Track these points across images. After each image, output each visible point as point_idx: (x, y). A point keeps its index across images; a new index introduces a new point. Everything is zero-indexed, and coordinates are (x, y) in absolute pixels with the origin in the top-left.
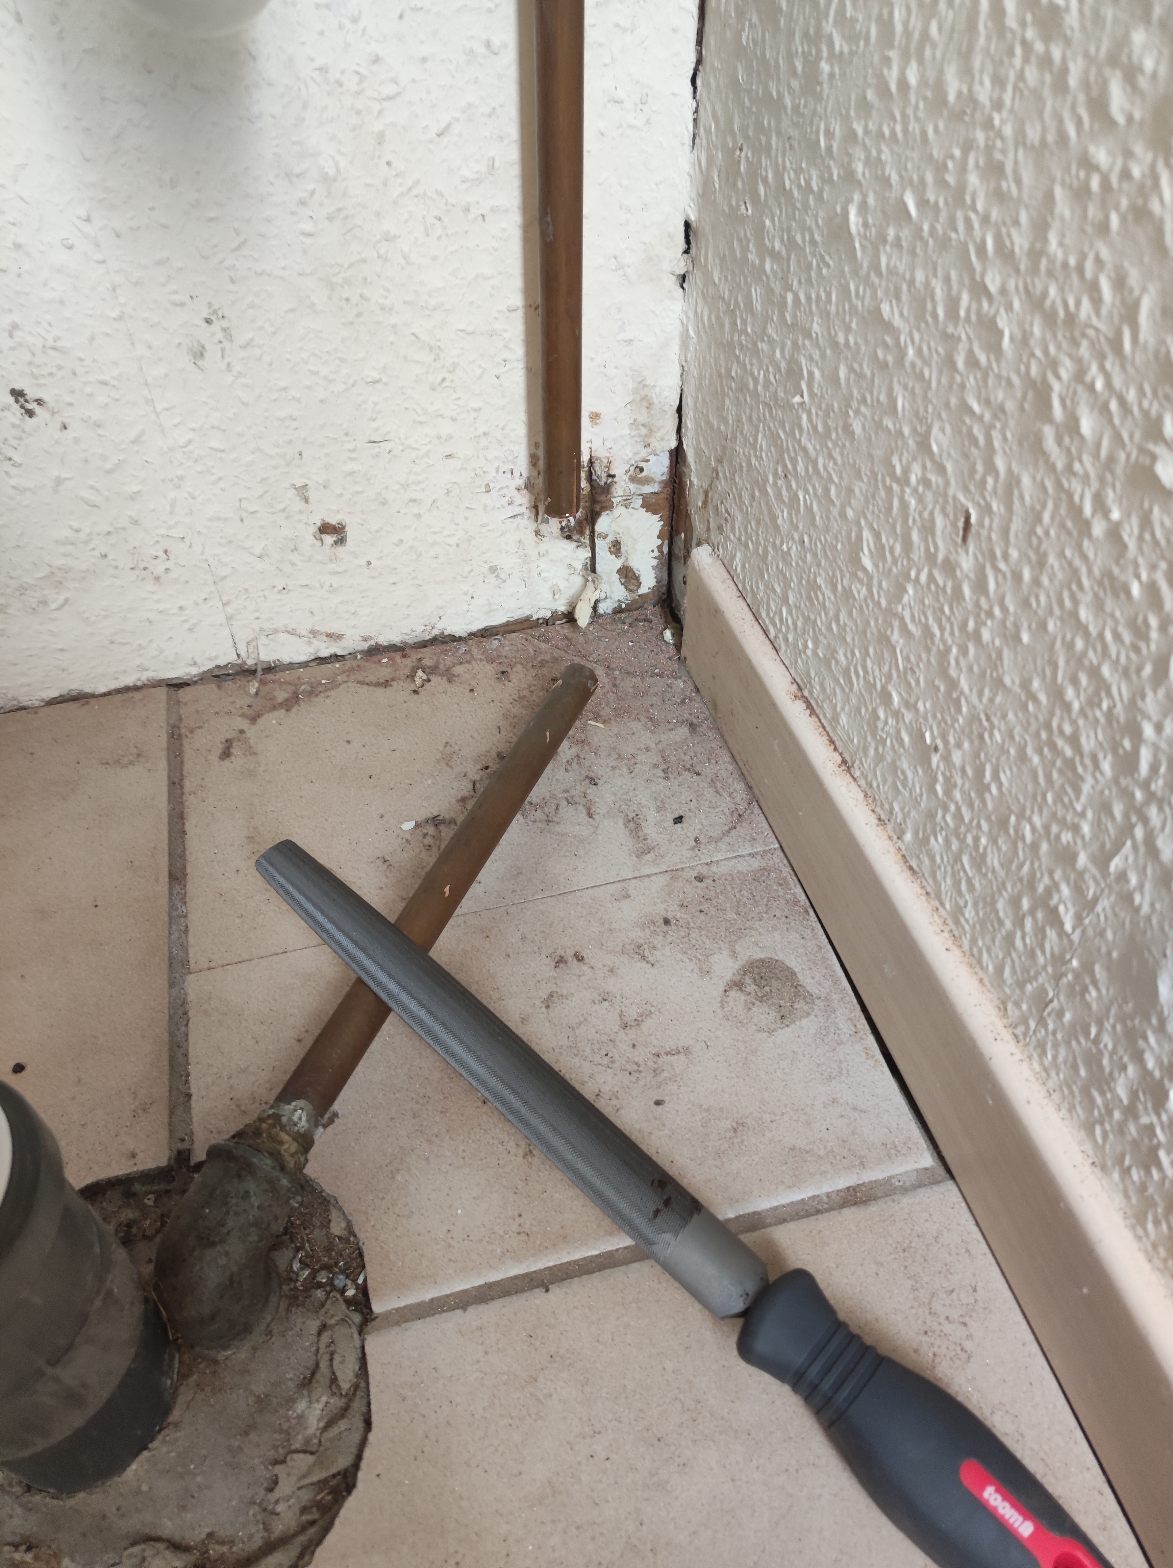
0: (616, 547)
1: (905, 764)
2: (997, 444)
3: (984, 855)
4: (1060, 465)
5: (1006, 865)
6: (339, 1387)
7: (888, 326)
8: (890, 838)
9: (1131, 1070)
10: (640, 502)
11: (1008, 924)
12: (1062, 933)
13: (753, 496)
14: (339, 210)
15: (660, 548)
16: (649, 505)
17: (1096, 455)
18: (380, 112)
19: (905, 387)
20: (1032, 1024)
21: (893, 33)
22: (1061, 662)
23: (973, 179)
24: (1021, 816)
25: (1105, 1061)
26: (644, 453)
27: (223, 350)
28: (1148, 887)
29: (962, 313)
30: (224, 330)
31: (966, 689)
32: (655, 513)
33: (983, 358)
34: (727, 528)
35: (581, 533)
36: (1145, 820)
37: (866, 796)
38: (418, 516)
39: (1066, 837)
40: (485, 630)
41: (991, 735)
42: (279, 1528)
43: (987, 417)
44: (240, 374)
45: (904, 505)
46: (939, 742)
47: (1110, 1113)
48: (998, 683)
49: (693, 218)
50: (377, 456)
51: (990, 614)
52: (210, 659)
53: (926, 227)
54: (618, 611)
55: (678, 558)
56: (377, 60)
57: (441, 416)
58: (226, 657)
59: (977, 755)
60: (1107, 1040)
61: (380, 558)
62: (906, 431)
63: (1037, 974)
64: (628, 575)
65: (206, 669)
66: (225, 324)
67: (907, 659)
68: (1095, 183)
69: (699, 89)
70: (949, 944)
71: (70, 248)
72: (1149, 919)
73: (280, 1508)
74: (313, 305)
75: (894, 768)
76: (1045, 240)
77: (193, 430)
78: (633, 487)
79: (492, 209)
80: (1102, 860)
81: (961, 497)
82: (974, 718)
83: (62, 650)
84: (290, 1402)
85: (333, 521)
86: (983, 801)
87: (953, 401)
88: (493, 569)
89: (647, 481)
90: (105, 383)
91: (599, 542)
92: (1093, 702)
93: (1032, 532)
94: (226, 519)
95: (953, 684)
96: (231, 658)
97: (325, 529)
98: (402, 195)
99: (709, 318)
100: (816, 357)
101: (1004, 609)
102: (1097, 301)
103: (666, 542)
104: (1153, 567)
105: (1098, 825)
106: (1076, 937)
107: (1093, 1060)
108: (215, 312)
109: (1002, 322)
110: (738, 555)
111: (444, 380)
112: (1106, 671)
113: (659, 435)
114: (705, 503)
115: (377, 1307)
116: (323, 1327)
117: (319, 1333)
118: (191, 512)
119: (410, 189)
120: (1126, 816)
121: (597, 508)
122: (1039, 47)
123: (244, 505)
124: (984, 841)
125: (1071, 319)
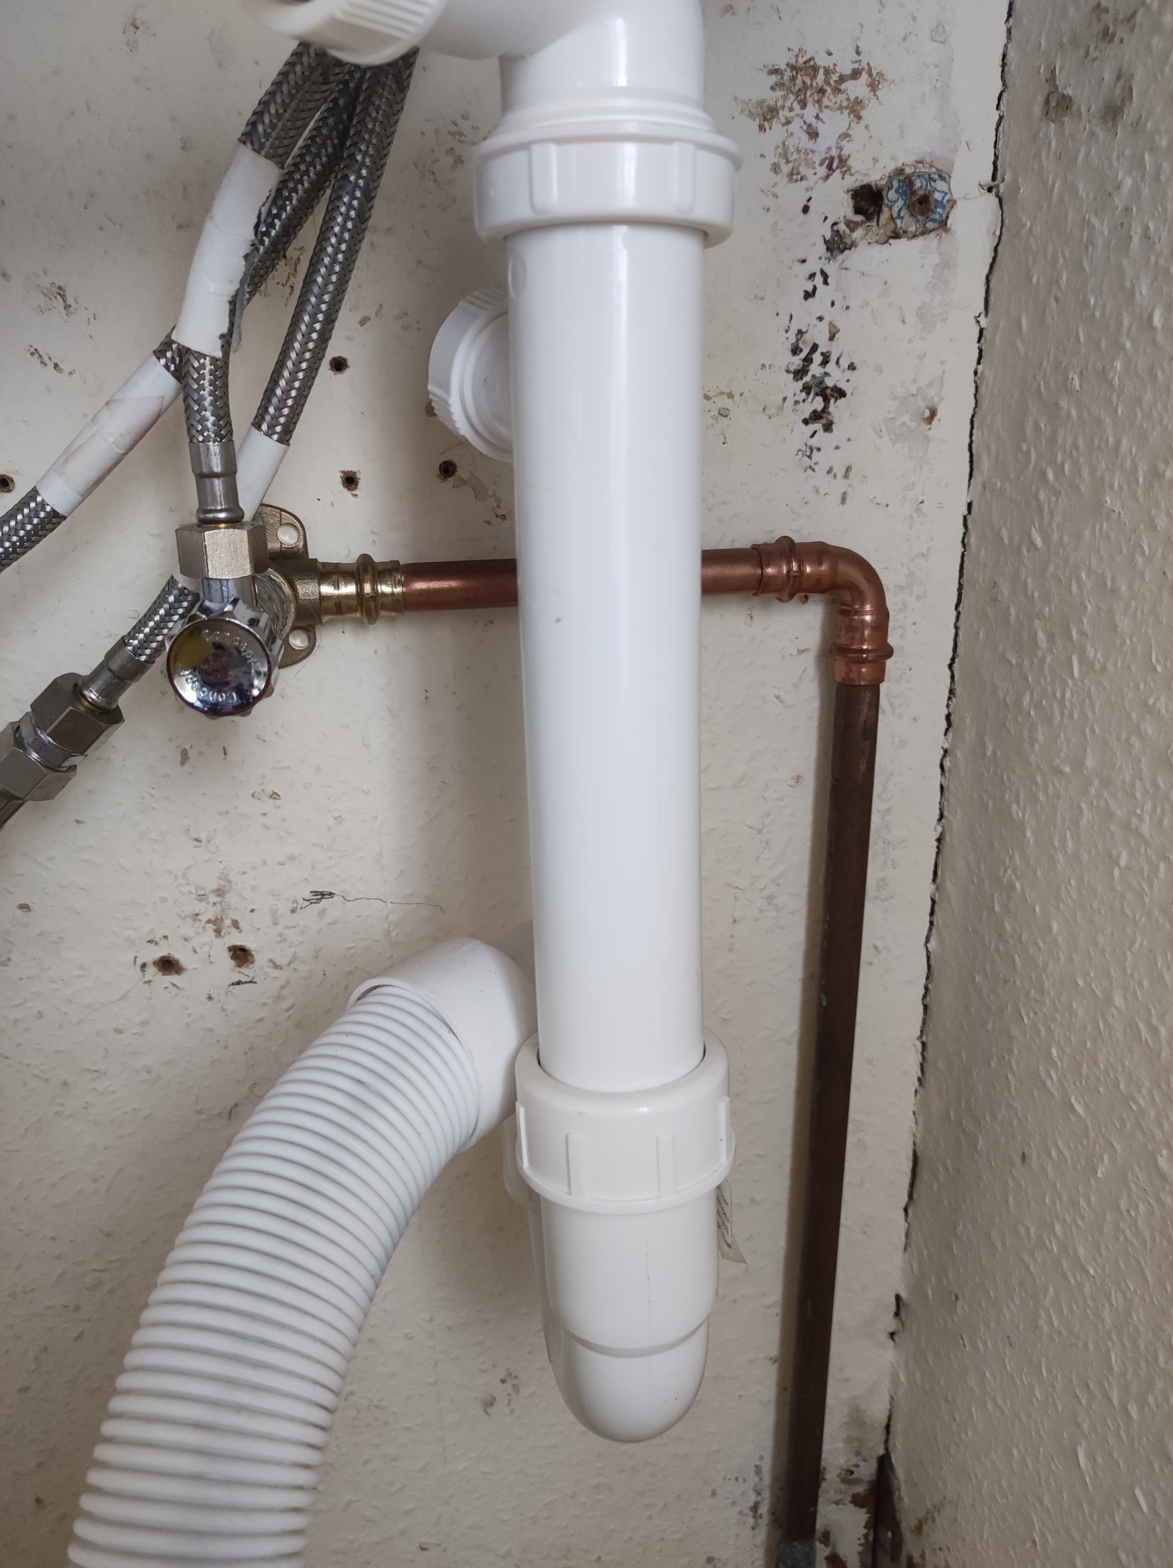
0: (826, 1537)
10: (849, 1499)
15: (866, 1536)
16: (857, 1501)
26: (855, 1460)
27: (509, 1400)
30: (514, 1386)
32: (862, 1506)
44: (520, 1417)
49: (903, 1295)
55: (884, 1550)
64: (835, 1561)
66: (515, 1382)
69: (910, 1217)
71: (410, 1339)
77: (471, 1459)
78: (842, 1487)
89: (857, 1482)
90: (409, 1429)
99: (922, 1382)
108: (510, 1375)
113: (869, 1446)
114: (918, 1530)
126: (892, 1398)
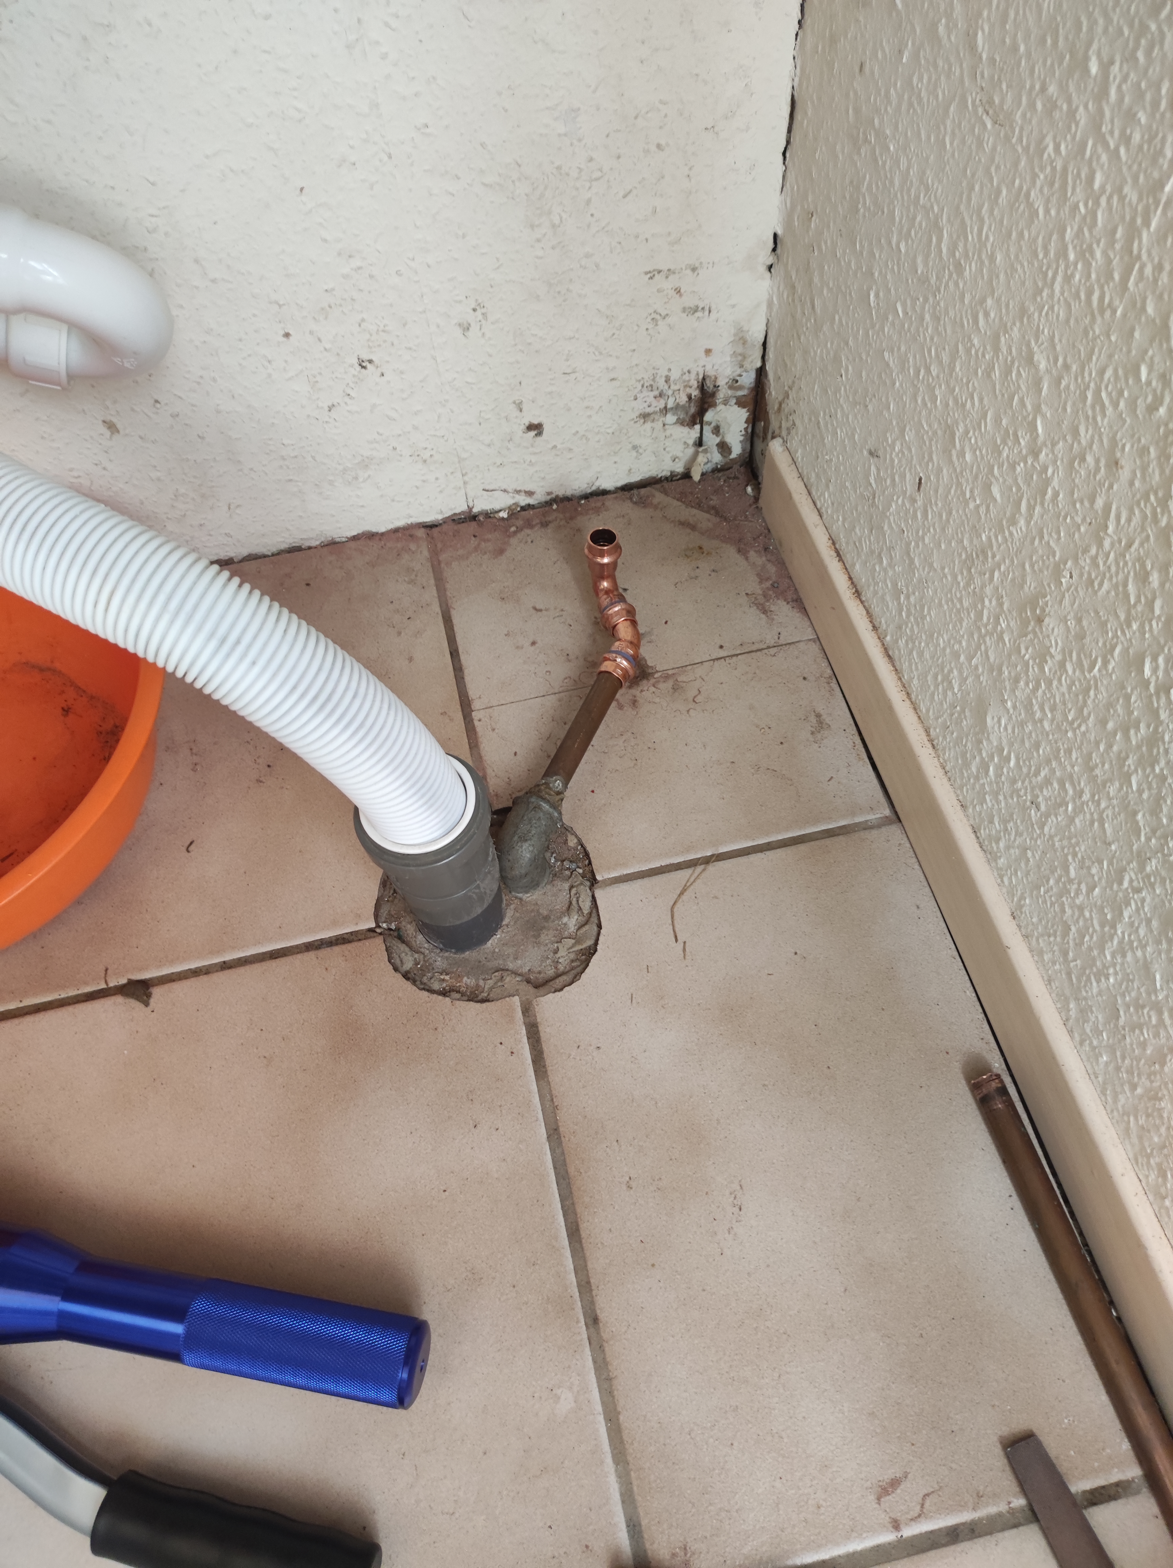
0: (717, 430)
1: (888, 598)
2: (934, 448)
3: (923, 652)
4: (958, 470)
5: (932, 657)
6: (583, 913)
7: (888, 365)
8: (879, 638)
9: (977, 758)
10: (734, 401)
11: (932, 688)
12: (954, 694)
13: (810, 419)
14: (560, 242)
15: (746, 429)
16: (740, 403)
17: (971, 472)
18: (590, 188)
19: (895, 400)
20: (941, 739)
21: (894, 219)
22: (957, 563)
23: (927, 317)
24: (939, 634)
25: (968, 756)
26: (739, 371)
27: (481, 326)
28: (985, 672)
29: (921, 378)
30: (483, 314)
31: (917, 565)
32: (744, 407)
33: (929, 405)
34: (793, 432)
35: (694, 423)
36: (985, 642)
37: (868, 612)
38: (590, 417)
39: (956, 647)
40: (626, 485)
41: (928, 591)
42: (561, 968)
43: (930, 433)
44: (490, 339)
45: (892, 460)
46: (904, 589)
47: (969, 780)
48: (931, 565)
49: (779, 232)
50: (567, 381)
51: (929, 531)
52: (451, 509)
53: (906, 326)
54: (715, 470)
55: (759, 437)
56: (591, 160)
57: (611, 356)
58: (459, 507)
59: (921, 599)
60: (969, 744)
61: (563, 443)
62: (894, 423)
63: (944, 713)
64: (724, 447)
65: (447, 515)
66: (484, 311)
67: (891, 541)
68: (973, 352)
69: (787, 159)
70: (905, 697)
71: (401, 275)
72: (985, 687)
73: (560, 961)
74: (538, 296)
75: (883, 598)
76: (955, 365)
77: (457, 372)
78: (730, 392)
79: (653, 235)
80: (970, 658)
81: (918, 467)
82: (920, 580)
83: (363, 506)
84: (560, 918)
85: (536, 422)
86: (923, 624)
87: (916, 419)
88: (635, 447)
89: (740, 388)
90: (410, 349)
91: (705, 428)
92: (968, 584)
93: (947, 496)
94: (470, 424)
95: (912, 561)
96: (464, 508)
97: (531, 427)
98: (598, 231)
99: (788, 298)
100: (851, 359)
101: (935, 529)
102: (973, 404)
103: (751, 425)
104: (990, 530)
105: (968, 641)
106: (959, 695)
107: (964, 755)
108: (479, 305)
109: (937, 392)
110: (800, 451)
111: (614, 334)
112: (973, 570)
113: (750, 360)
114: (779, 409)
115: (599, 877)
116: (571, 887)
117: (570, 890)
118: (450, 421)
119: (603, 228)
120: (979, 640)
121: (706, 406)
122: (954, 276)
123: (482, 414)
124: (923, 644)
125: (964, 405)
126: (768, 320)
